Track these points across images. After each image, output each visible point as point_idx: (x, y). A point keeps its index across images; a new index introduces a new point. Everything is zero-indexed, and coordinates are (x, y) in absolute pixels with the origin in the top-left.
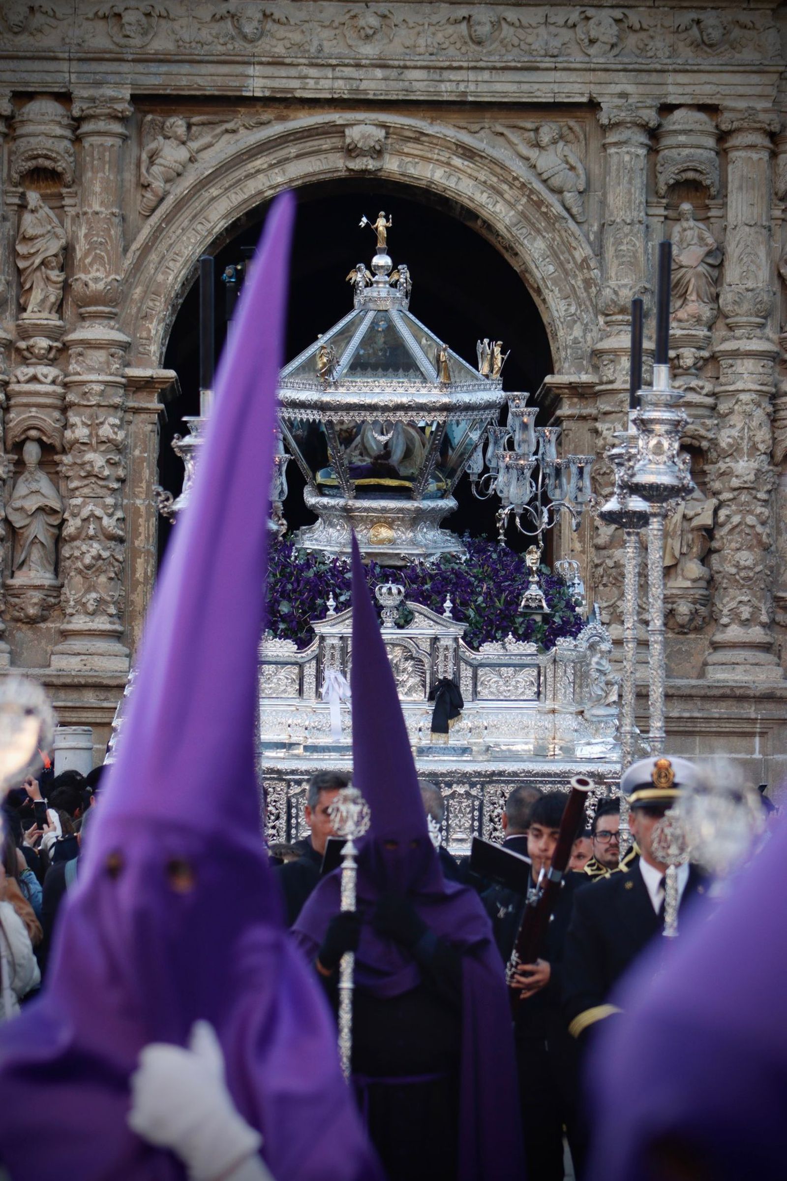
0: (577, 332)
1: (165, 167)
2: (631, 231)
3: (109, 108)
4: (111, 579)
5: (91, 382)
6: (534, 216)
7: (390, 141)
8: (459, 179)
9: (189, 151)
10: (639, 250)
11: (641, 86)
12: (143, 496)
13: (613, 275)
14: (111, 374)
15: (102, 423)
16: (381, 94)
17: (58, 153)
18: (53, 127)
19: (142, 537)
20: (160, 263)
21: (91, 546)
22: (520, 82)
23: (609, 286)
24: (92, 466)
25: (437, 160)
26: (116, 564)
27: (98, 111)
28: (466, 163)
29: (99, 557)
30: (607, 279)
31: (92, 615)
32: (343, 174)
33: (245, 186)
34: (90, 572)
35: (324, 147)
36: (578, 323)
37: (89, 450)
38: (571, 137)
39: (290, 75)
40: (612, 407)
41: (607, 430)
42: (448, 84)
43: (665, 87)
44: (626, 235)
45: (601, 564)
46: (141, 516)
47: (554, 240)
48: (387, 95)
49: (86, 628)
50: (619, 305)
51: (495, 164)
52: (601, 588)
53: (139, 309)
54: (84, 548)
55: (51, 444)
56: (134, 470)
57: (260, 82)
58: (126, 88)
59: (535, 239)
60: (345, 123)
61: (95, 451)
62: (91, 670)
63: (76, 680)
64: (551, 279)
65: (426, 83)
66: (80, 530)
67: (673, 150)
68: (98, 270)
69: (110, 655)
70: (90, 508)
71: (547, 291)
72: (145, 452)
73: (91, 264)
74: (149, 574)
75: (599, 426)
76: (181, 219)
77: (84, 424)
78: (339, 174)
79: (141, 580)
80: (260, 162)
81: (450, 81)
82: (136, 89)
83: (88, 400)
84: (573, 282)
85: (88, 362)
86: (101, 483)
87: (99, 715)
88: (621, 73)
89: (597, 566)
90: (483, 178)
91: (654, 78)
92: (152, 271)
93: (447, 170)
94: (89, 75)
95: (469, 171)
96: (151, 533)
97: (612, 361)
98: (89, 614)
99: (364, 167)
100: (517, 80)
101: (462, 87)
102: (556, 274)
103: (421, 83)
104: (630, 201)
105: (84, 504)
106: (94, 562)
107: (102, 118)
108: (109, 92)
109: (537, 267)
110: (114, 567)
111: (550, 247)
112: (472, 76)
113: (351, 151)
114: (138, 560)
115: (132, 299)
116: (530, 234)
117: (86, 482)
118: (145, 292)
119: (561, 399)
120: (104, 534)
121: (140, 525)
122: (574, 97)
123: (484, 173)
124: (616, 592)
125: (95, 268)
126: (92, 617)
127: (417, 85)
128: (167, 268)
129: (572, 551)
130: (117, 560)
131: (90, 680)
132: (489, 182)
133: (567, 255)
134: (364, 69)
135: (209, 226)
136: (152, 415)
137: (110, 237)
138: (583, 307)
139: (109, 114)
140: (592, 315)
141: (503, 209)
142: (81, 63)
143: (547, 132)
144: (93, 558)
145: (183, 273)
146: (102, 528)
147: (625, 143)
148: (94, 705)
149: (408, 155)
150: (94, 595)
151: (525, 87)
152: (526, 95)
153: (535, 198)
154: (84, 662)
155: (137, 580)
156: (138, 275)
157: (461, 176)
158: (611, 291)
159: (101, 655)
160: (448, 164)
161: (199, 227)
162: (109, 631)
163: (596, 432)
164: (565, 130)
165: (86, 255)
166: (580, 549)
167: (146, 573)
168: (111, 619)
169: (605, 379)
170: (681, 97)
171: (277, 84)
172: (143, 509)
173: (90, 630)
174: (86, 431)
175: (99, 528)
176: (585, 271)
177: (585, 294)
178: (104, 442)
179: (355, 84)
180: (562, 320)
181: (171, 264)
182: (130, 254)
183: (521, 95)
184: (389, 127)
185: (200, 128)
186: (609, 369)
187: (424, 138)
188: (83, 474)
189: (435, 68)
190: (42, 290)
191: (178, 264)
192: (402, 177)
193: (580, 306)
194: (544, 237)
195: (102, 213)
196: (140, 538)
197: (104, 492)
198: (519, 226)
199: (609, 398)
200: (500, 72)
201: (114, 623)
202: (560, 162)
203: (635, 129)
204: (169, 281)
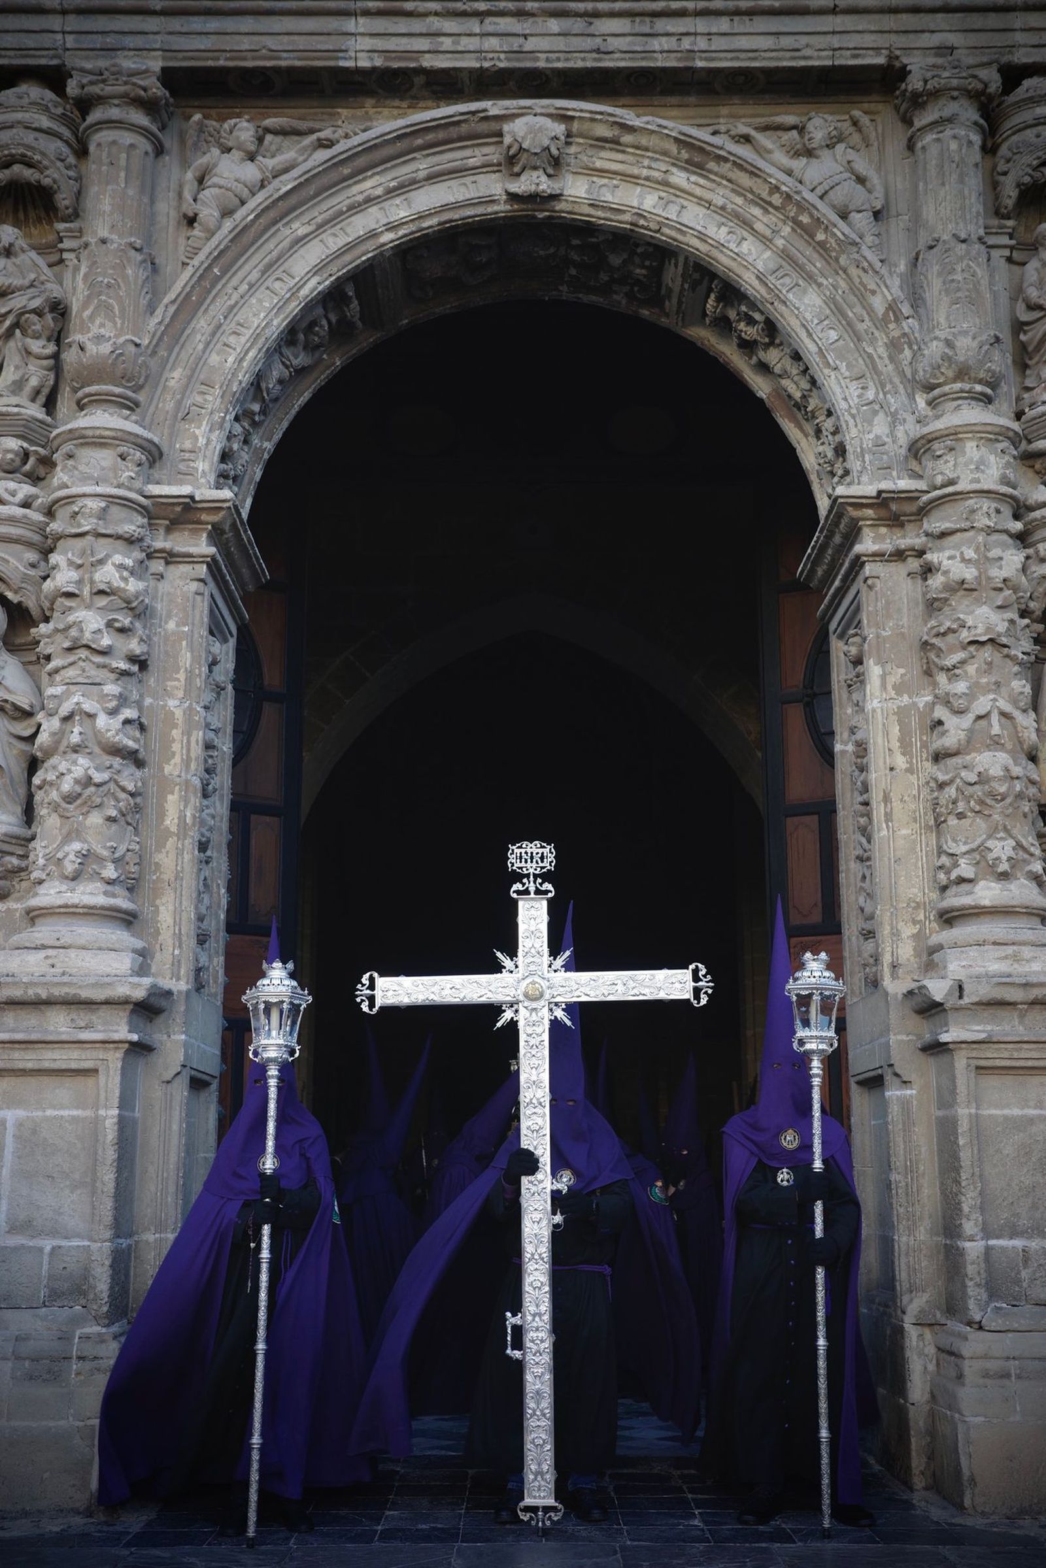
0: (880, 427)
1: (220, 187)
2: (968, 252)
3: (126, 83)
4: (111, 820)
5: (84, 495)
6: (805, 253)
7: (573, 149)
8: (683, 207)
9: (260, 169)
10: (982, 282)
11: (971, 35)
12: (181, 694)
13: (942, 320)
14: (119, 486)
15: (101, 562)
16: (558, 59)
17: (43, 154)
18: (36, 116)
19: (177, 759)
20: (213, 334)
21: (75, 763)
22: (777, 34)
23: (936, 338)
24: (82, 631)
25: (647, 179)
26: (123, 796)
27: (109, 89)
28: (693, 178)
29: (88, 781)
30: (931, 330)
31: (73, 879)
32: (502, 208)
33: (349, 224)
34: (71, 807)
35: (472, 162)
36: (881, 415)
37: (78, 607)
38: (856, 138)
39: (413, 31)
40: (955, 522)
41: (950, 558)
42: (664, 39)
43: (1010, 34)
44: (961, 259)
45: (952, 781)
46: (175, 726)
47: (835, 288)
48: (567, 60)
49: (60, 902)
50: (956, 362)
51: (741, 168)
52: (953, 821)
53: (179, 403)
54: (63, 766)
55: (20, 603)
56: (166, 652)
57: (367, 43)
58: (155, 58)
59: (805, 292)
60: (503, 112)
61: (88, 607)
62: (63, 974)
63: (30, 992)
64: (833, 350)
65: (629, 39)
66: (58, 736)
67: (1028, 131)
68: (102, 325)
69: (100, 949)
70: (75, 700)
71: (826, 371)
72: (184, 625)
73: (92, 318)
74: (189, 820)
75: (932, 557)
76: (247, 267)
77: (71, 563)
78: (496, 208)
79: (174, 829)
80: (371, 185)
81: (667, 35)
82: (171, 59)
83: (79, 525)
84: (870, 350)
85: (82, 468)
86: (99, 659)
87: (76, 1054)
88: (940, 16)
89: (942, 786)
90: (720, 201)
91: (993, 20)
92: (201, 346)
93: (663, 194)
94: (94, 36)
95: (698, 191)
96: (193, 755)
97: (952, 449)
98: (67, 878)
99: (533, 188)
100: (774, 30)
101: (686, 44)
102: (841, 342)
103: (621, 39)
104: (963, 208)
105: (67, 695)
106: (78, 789)
107: (116, 102)
108: (128, 63)
109: (810, 335)
110: (117, 800)
111: (831, 302)
112: (701, 25)
113: (513, 162)
114: (170, 797)
115: (165, 387)
116: (797, 285)
117: (72, 658)
118: (190, 378)
119: (860, 529)
120: (99, 743)
121: (174, 740)
122: (864, 56)
123: (721, 191)
124: (983, 825)
125: (97, 322)
126: (72, 884)
127: (614, 43)
128: (225, 345)
129: (892, 769)
130: (123, 789)
131: (57, 992)
132: (730, 206)
133: (858, 309)
134: (531, 20)
135: (292, 283)
136: (197, 566)
137: (125, 277)
138: (888, 387)
139: (125, 95)
140: (904, 398)
141: (753, 249)
142: (81, 17)
143: (820, 125)
144: (77, 781)
145: (251, 354)
146: (96, 733)
147: (950, 120)
148: (64, 1037)
149: (602, 172)
150: (77, 846)
151: (786, 42)
152: (788, 54)
153: (805, 219)
154: (50, 961)
155: (167, 829)
156: (177, 349)
157: (685, 203)
158: (941, 344)
159: (84, 948)
160: (666, 184)
161: (277, 285)
162: (103, 908)
163: (928, 570)
164: (847, 127)
165: (85, 306)
166: (905, 766)
167: (182, 818)
168: (109, 888)
169: (939, 480)
170: (1036, 50)
171: (392, 44)
172: (179, 713)
173: (66, 906)
174: (74, 575)
175: (90, 733)
176: (892, 326)
177: (890, 367)
178: (101, 592)
179: (516, 43)
180: (854, 411)
181: (232, 340)
182: (159, 311)
183: (781, 54)
184: (572, 118)
185: (279, 139)
186: (946, 462)
187: (627, 138)
188: (67, 644)
189: (642, 14)
190: (17, 367)
191: (243, 340)
192: (592, 211)
193: (883, 386)
194: (819, 285)
195: (112, 242)
196: (173, 762)
197: (103, 674)
198: (780, 273)
199: (948, 509)
200: (746, 18)
201: (114, 896)
202: (842, 169)
203: (965, 102)
204: (228, 365)
